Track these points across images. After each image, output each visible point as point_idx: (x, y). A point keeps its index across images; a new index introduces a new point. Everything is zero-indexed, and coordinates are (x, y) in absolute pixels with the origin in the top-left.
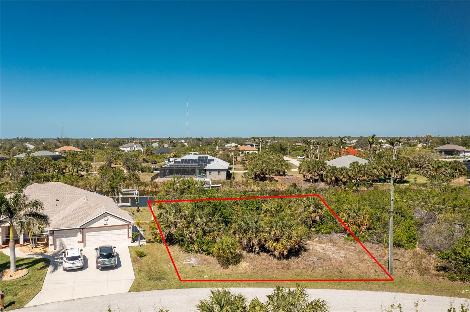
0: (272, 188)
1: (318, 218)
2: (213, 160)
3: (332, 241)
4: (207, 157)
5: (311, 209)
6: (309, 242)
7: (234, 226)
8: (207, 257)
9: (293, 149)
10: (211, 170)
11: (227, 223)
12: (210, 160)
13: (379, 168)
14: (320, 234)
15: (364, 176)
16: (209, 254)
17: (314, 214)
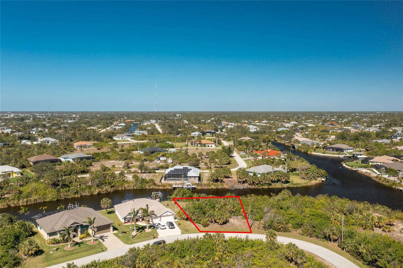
0: (221, 187)
1: (234, 210)
2: (191, 169)
3: (237, 219)
4: (188, 168)
5: (232, 207)
6: (230, 219)
7: (207, 215)
8: (199, 225)
9: (239, 143)
10: (190, 177)
11: (204, 213)
12: (189, 169)
13: (274, 177)
14: (234, 216)
15: (266, 181)
16: (200, 224)
17: (233, 209)
